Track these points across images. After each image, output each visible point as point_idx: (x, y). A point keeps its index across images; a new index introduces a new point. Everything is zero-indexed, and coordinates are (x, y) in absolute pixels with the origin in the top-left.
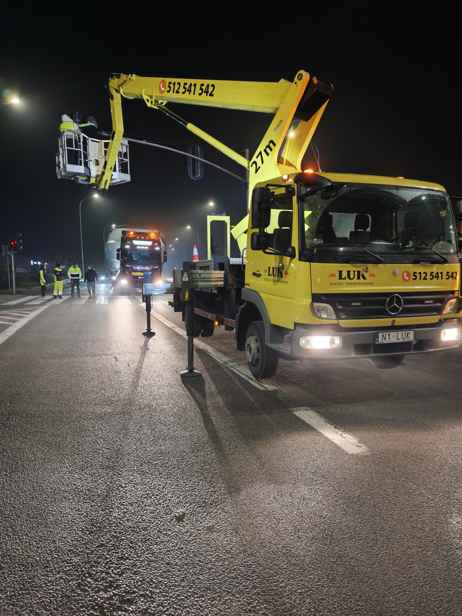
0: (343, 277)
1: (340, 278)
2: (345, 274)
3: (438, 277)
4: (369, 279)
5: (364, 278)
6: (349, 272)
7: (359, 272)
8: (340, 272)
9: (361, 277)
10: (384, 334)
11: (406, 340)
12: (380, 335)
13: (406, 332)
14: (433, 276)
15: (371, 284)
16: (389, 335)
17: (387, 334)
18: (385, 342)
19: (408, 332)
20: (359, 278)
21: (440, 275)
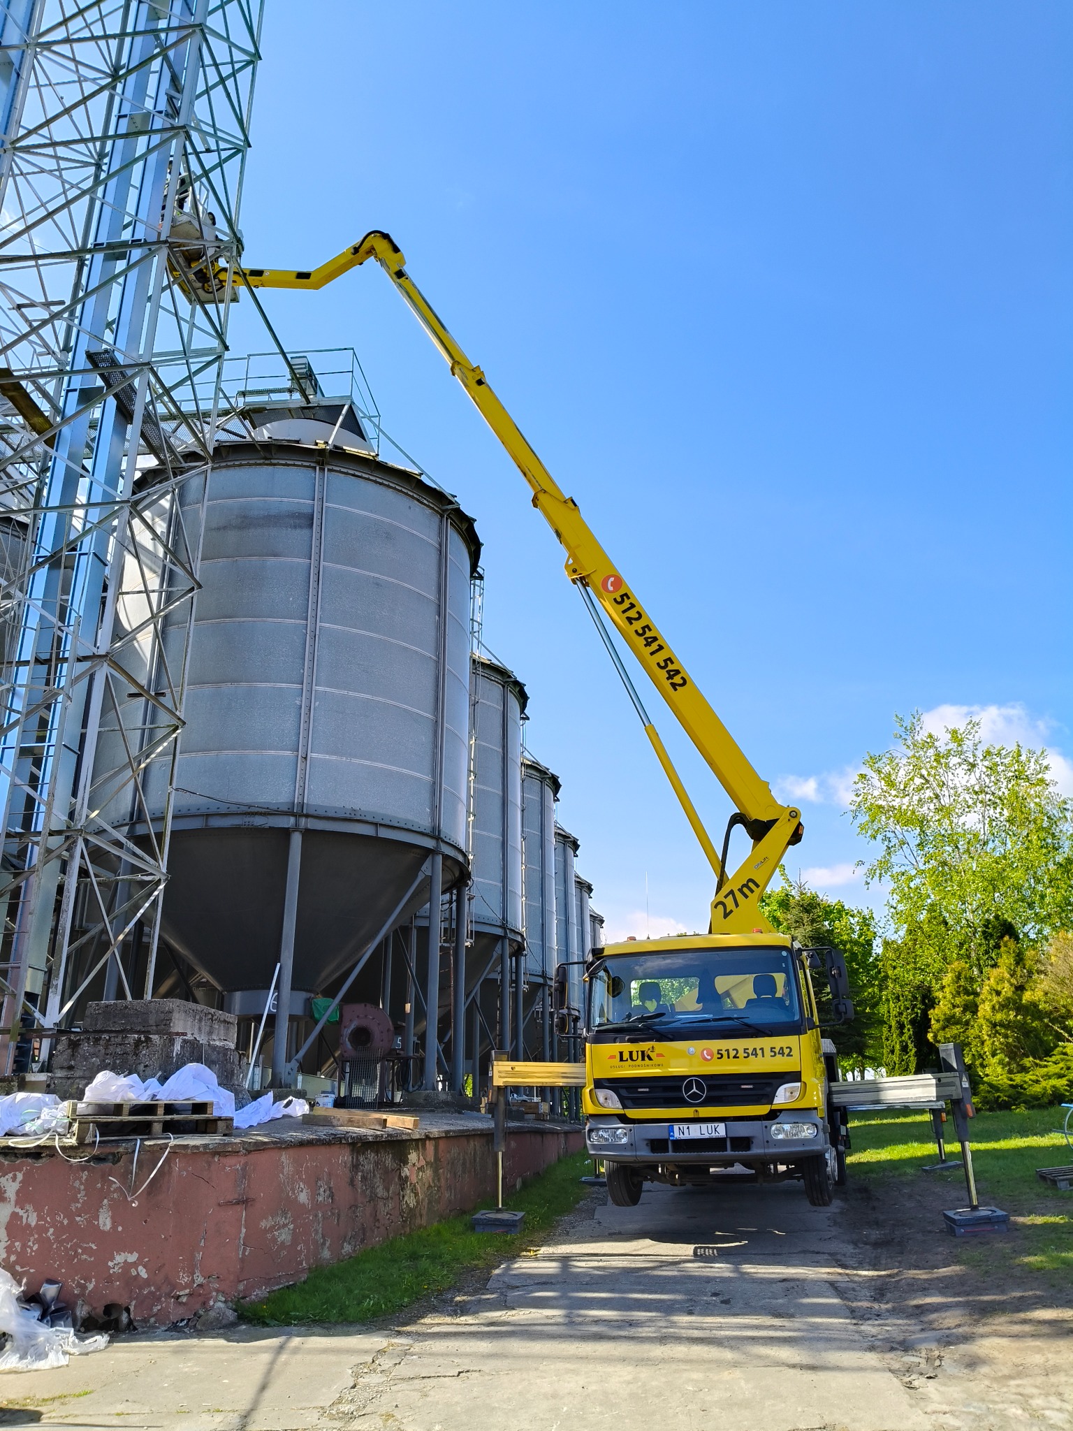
0: (624, 1059)
1: (621, 1059)
2: (626, 1056)
3: (756, 1055)
4: (656, 1060)
5: (650, 1059)
6: (631, 1053)
7: (643, 1052)
8: (621, 1053)
9: (646, 1058)
10: (681, 1127)
11: (714, 1135)
12: (676, 1127)
13: (713, 1125)
14: (748, 1053)
15: (659, 1065)
16: (688, 1128)
17: (686, 1126)
18: (682, 1137)
19: (716, 1125)
20: (643, 1059)
21: (759, 1052)
